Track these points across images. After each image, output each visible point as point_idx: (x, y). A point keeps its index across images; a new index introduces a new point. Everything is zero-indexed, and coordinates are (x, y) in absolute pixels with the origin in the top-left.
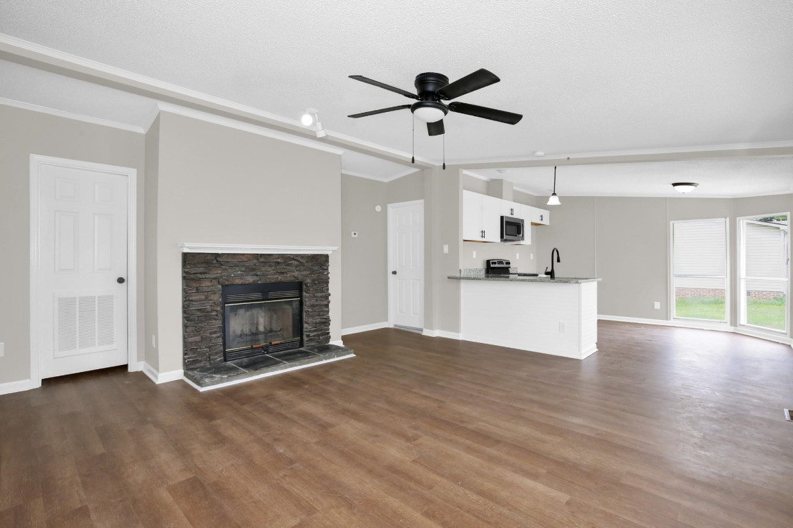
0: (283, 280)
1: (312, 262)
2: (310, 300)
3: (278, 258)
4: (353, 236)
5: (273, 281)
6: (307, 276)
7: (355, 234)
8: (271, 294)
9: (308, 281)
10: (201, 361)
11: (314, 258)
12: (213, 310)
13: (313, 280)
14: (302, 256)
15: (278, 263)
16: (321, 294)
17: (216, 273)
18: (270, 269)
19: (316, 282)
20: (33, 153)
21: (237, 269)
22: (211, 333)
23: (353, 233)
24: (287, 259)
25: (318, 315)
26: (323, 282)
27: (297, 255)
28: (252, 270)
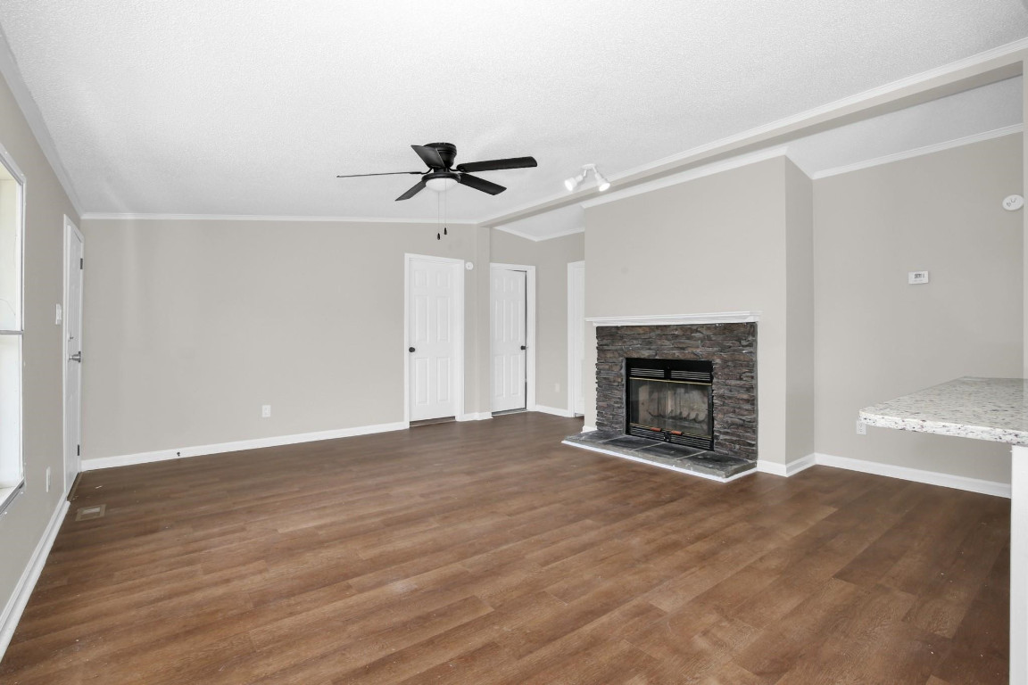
0: (681, 357)
1: (724, 334)
2: (719, 388)
3: (676, 330)
4: (912, 279)
5: (670, 358)
6: (714, 354)
7: (917, 276)
8: (674, 374)
9: (718, 361)
10: (606, 425)
11: (728, 329)
12: (614, 381)
13: (725, 361)
14: (709, 327)
15: (677, 336)
16: (738, 382)
17: (618, 345)
18: (667, 343)
19: (730, 364)
20: (569, 262)
21: (635, 342)
22: (615, 403)
23: (912, 276)
24: (688, 331)
25: (734, 412)
26: (741, 365)
27: (702, 326)
28: (648, 343)
